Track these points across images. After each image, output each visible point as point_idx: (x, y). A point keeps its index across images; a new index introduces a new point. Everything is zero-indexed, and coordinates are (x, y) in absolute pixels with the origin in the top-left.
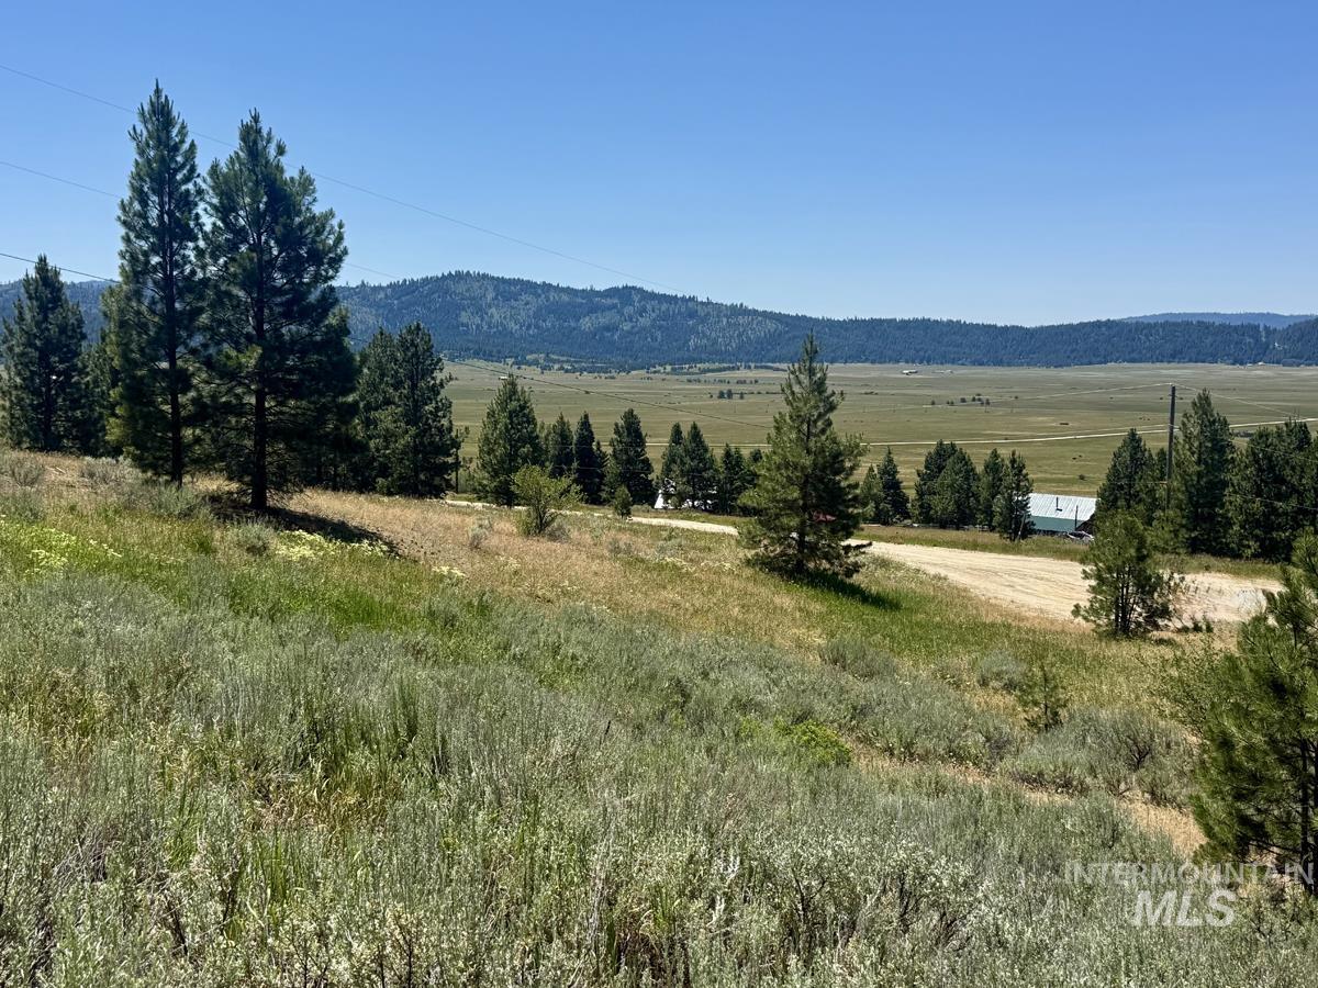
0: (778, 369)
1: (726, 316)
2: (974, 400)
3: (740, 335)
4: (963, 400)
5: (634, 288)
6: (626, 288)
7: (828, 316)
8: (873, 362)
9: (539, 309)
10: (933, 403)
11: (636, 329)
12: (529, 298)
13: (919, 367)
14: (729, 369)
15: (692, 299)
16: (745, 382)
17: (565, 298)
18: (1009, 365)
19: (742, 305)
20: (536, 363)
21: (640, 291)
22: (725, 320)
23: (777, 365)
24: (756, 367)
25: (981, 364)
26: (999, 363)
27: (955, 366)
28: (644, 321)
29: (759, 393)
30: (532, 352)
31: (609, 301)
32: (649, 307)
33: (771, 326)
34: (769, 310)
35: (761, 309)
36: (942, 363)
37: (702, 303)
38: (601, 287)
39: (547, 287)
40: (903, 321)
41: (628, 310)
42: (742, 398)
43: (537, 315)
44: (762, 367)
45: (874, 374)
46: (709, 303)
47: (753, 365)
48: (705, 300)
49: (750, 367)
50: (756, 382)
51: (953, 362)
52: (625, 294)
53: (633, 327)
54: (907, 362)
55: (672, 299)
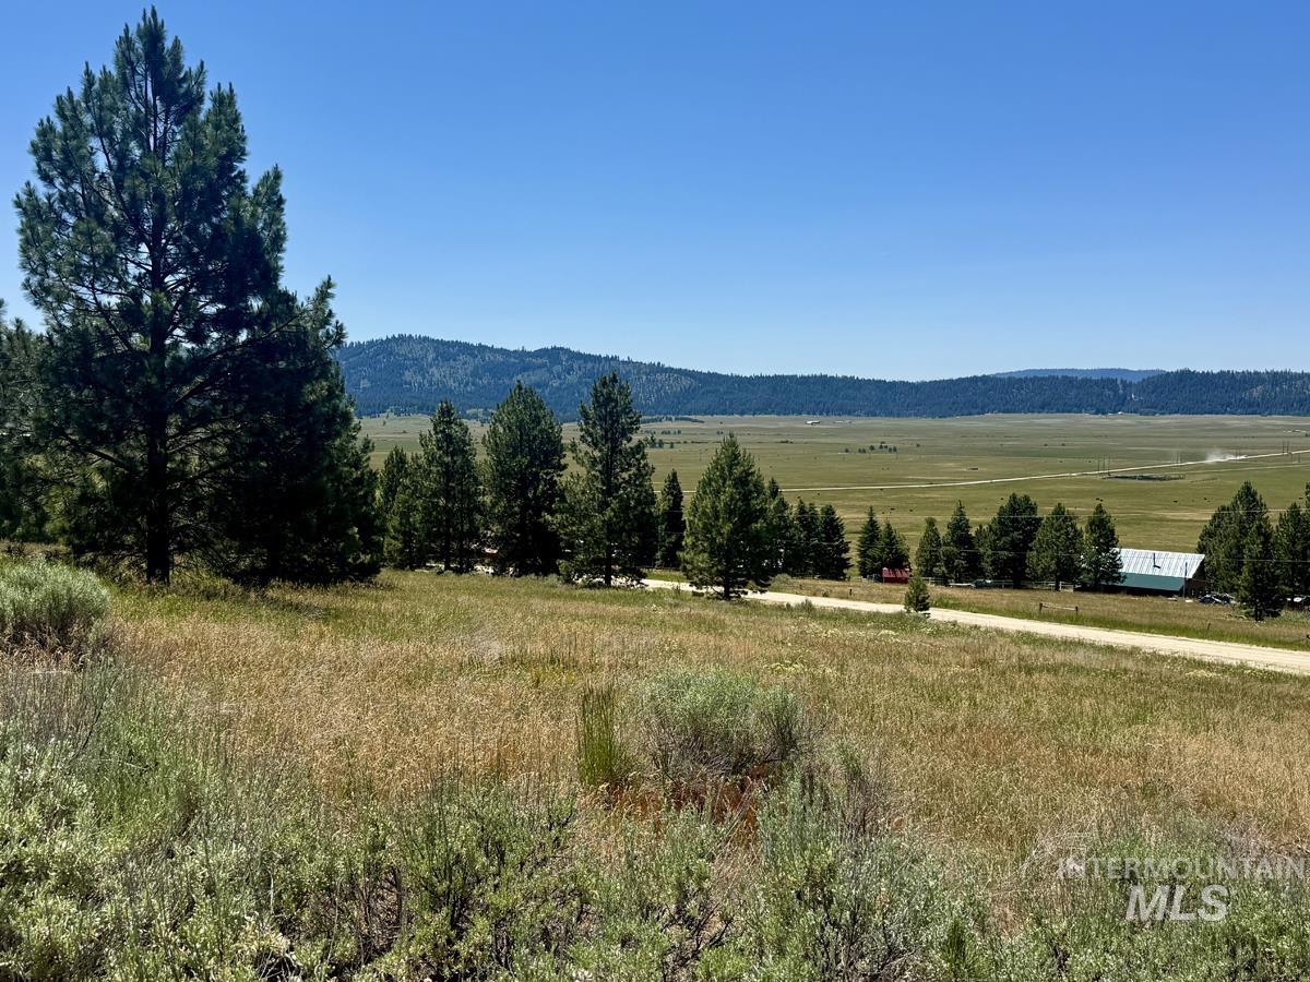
0: (696, 421)
1: (647, 374)
2: (881, 447)
3: (658, 391)
4: (872, 448)
5: (562, 349)
6: (554, 349)
7: (735, 373)
8: (779, 414)
9: (476, 368)
10: (847, 451)
11: (564, 386)
12: (469, 359)
13: (822, 418)
14: (653, 421)
15: (615, 359)
16: (669, 433)
17: (500, 358)
18: (899, 416)
19: (659, 364)
20: (475, 417)
21: (567, 351)
22: (644, 378)
23: (693, 417)
24: (676, 419)
25: (874, 415)
26: (890, 414)
27: (851, 417)
28: (572, 379)
29: (685, 442)
30: (470, 408)
31: (540, 361)
32: (575, 366)
33: (686, 382)
34: (684, 368)
35: (676, 366)
36: (839, 415)
37: (623, 362)
38: (531, 348)
39: (482, 348)
40: (802, 377)
41: (557, 368)
42: (672, 447)
43: (475, 374)
44: (682, 419)
45: (782, 425)
46: (629, 362)
47: (673, 418)
48: (626, 359)
49: (671, 419)
50: (679, 432)
51: (849, 413)
52: (554, 354)
53: (561, 384)
54: (809, 414)
55: (597, 359)
